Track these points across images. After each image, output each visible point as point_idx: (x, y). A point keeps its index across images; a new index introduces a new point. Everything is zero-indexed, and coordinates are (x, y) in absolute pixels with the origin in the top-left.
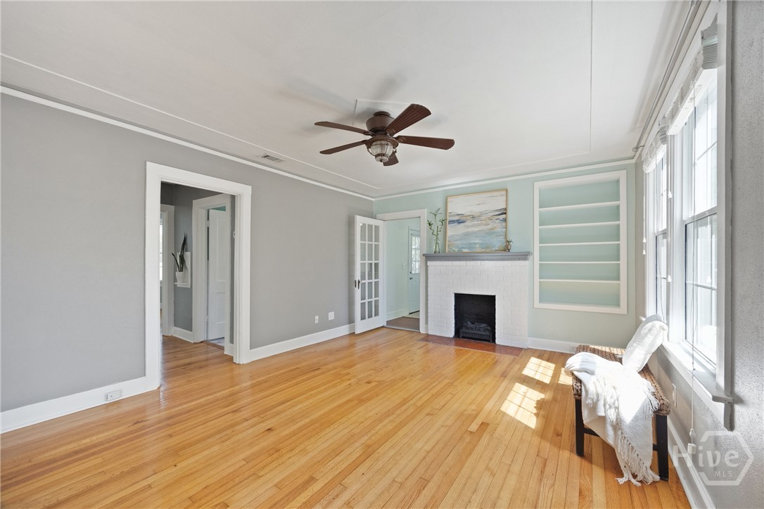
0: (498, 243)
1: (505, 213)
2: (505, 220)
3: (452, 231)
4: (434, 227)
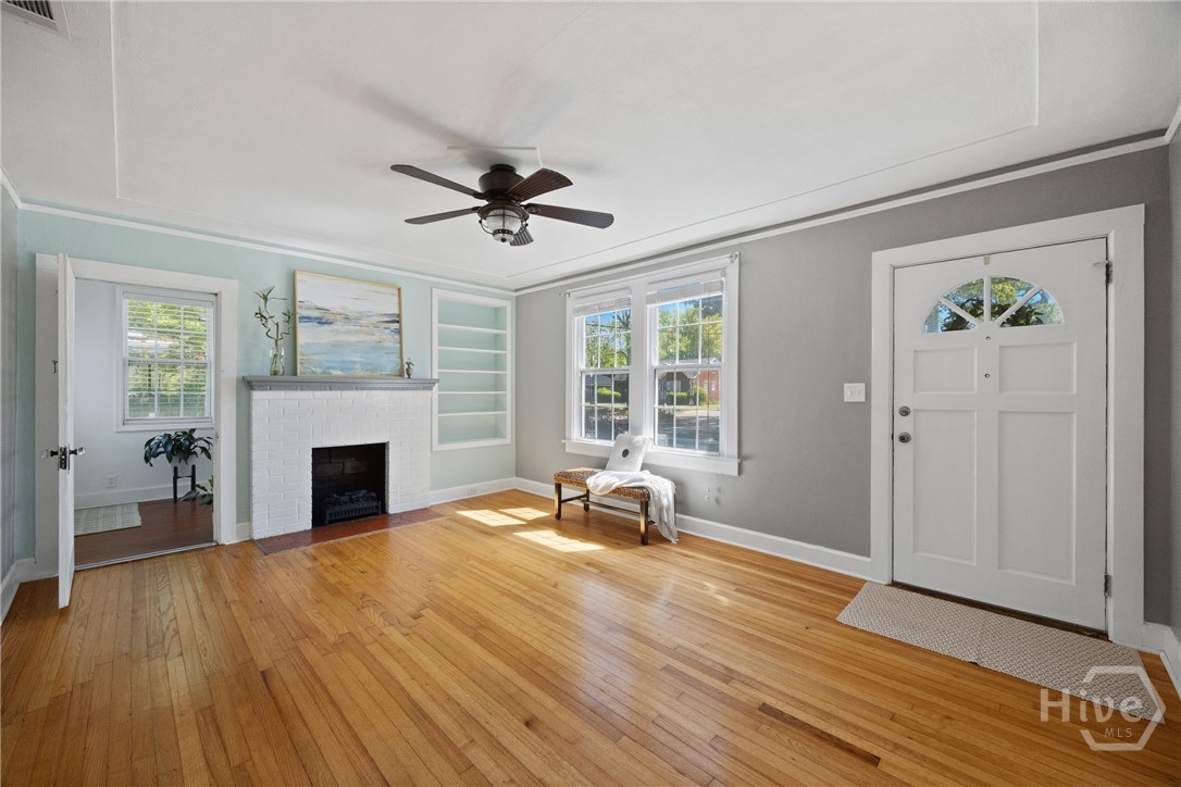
0: (389, 364)
1: (398, 322)
2: (399, 332)
3: (305, 335)
4: (270, 324)
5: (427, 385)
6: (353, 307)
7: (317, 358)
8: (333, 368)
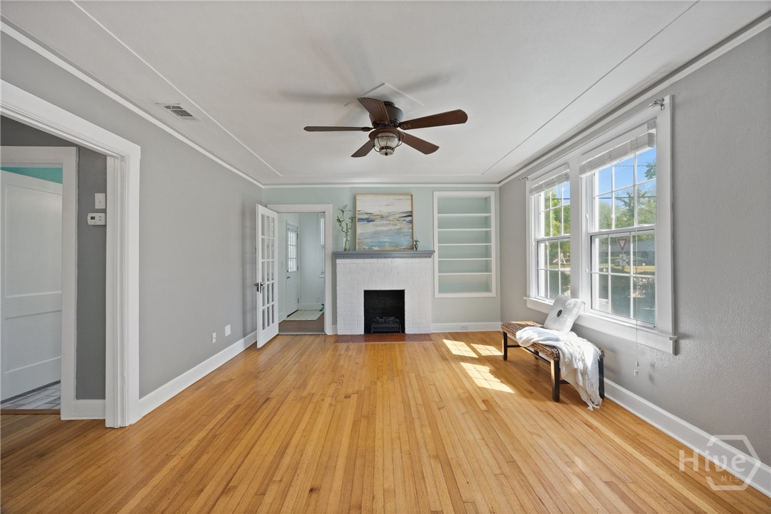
0: (405, 242)
1: (411, 216)
2: (411, 222)
3: (361, 229)
4: (343, 224)
5: (429, 254)
6: (385, 210)
7: (366, 241)
8: (375, 246)
